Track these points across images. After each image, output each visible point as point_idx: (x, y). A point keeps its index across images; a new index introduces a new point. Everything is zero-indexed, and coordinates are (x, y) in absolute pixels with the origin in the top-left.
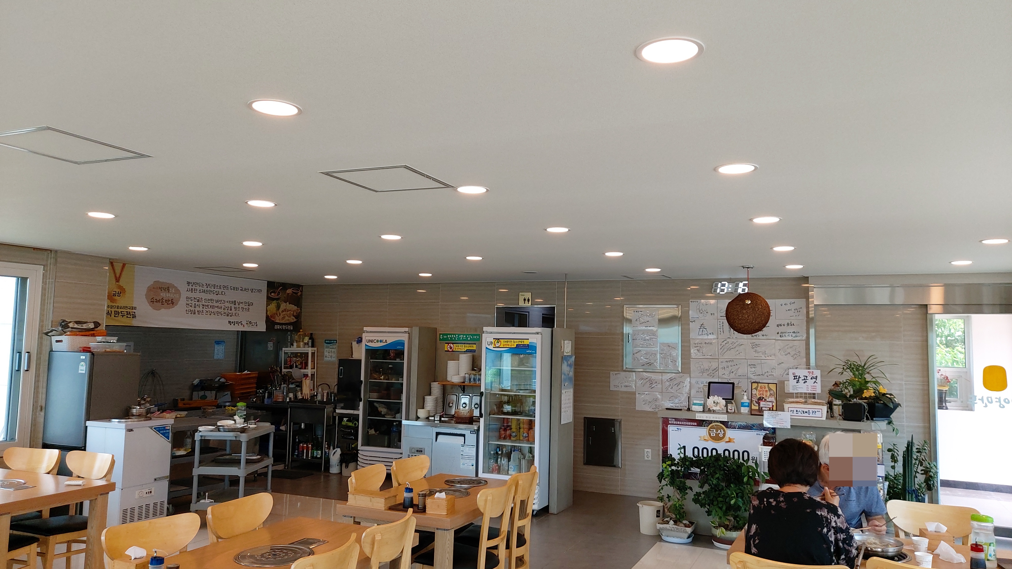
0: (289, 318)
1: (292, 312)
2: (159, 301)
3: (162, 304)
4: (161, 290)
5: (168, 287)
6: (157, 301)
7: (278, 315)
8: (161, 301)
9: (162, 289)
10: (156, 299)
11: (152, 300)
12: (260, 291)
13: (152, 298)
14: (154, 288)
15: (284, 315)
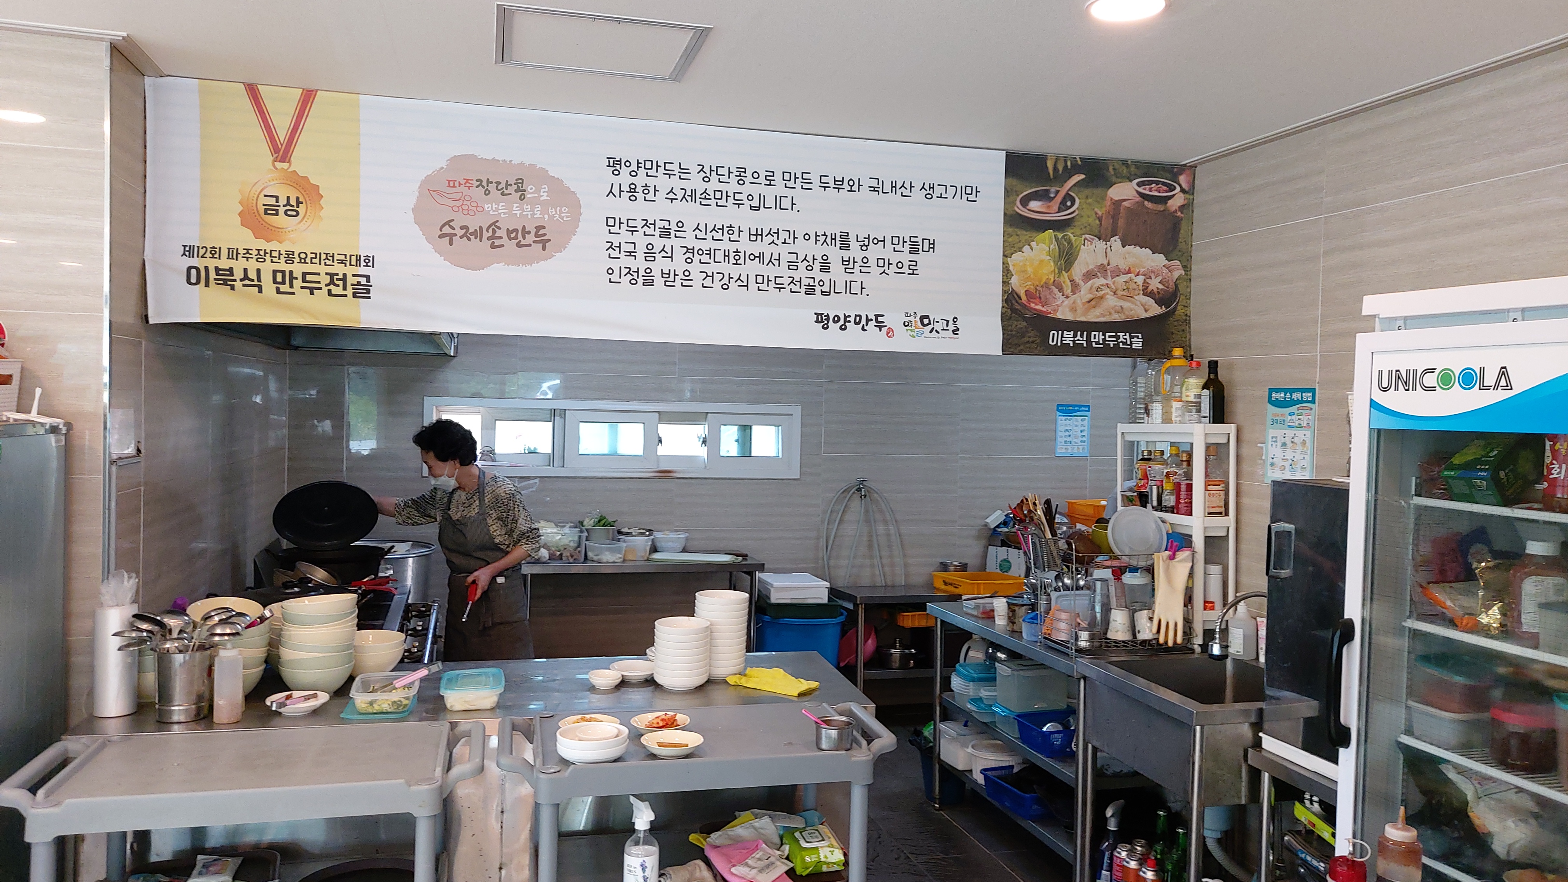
0: (1126, 305)
1: (1140, 280)
2: (478, 234)
3: (493, 246)
4: (487, 192)
5: (520, 182)
6: (467, 234)
7: (1068, 291)
8: (486, 235)
9: (492, 187)
10: (462, 228)
11: (447, 229)
12: (970, 193)
13: (448, 223)
14: (451, 184)
15: (1098, 289)
